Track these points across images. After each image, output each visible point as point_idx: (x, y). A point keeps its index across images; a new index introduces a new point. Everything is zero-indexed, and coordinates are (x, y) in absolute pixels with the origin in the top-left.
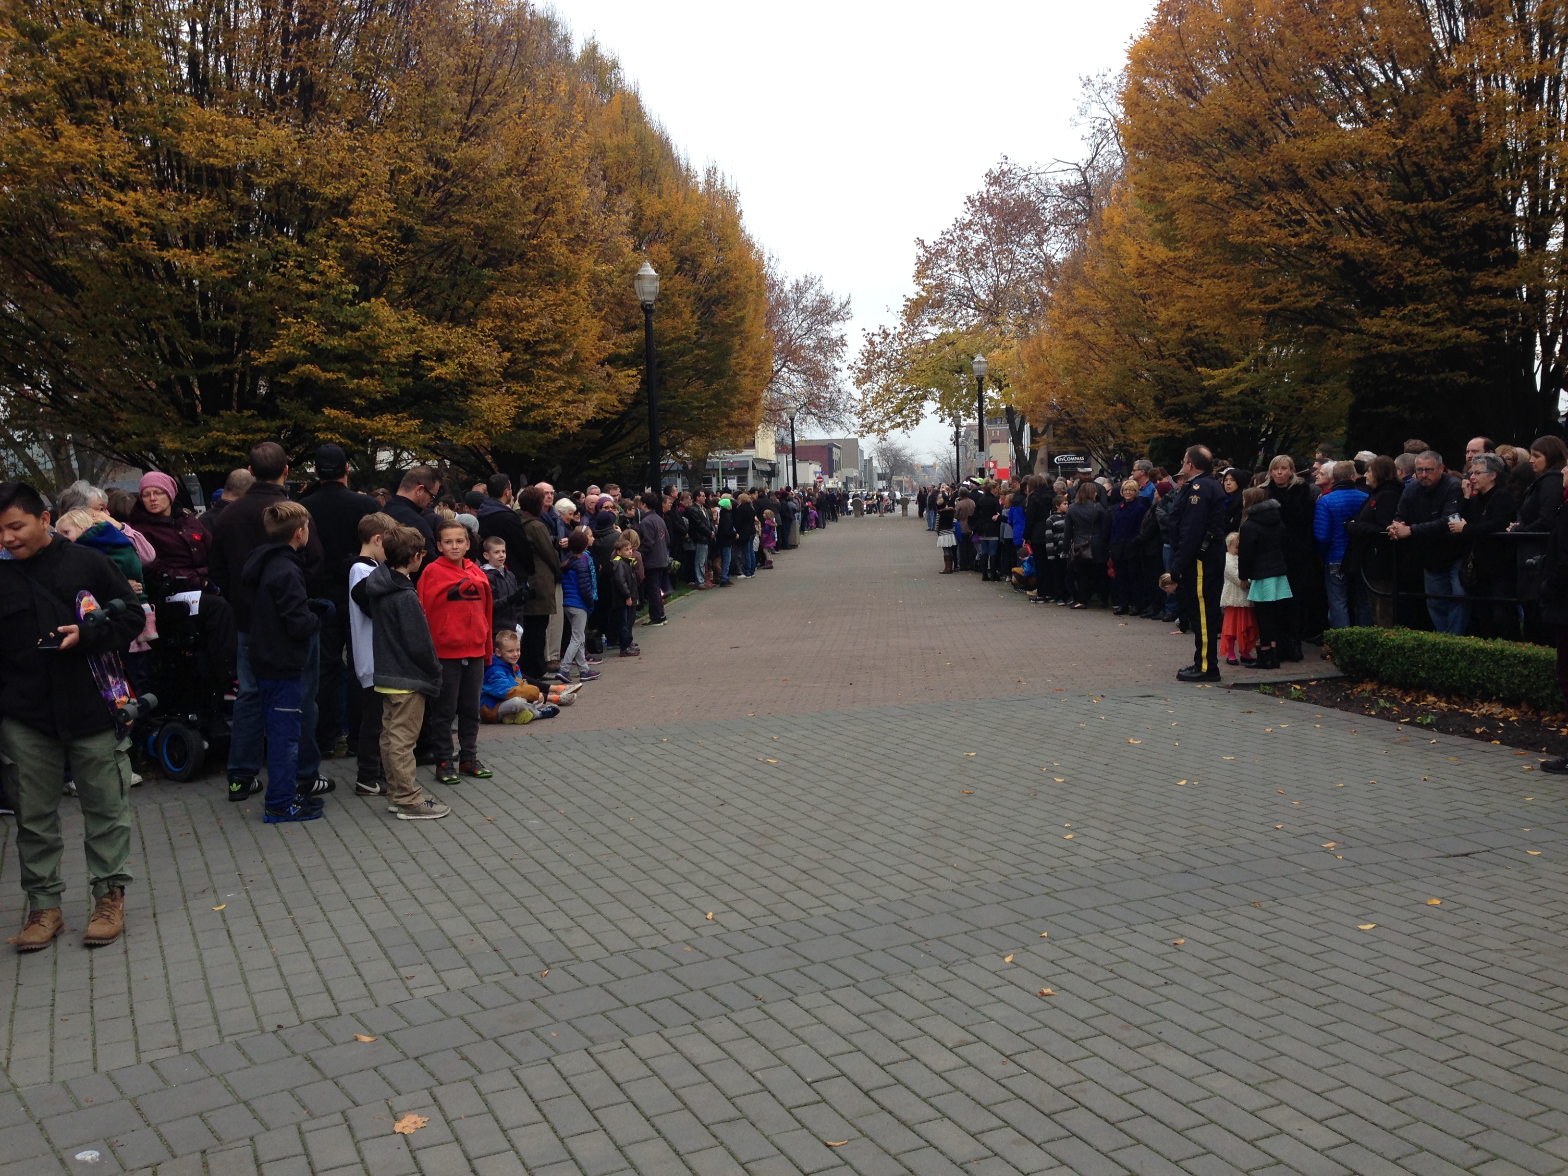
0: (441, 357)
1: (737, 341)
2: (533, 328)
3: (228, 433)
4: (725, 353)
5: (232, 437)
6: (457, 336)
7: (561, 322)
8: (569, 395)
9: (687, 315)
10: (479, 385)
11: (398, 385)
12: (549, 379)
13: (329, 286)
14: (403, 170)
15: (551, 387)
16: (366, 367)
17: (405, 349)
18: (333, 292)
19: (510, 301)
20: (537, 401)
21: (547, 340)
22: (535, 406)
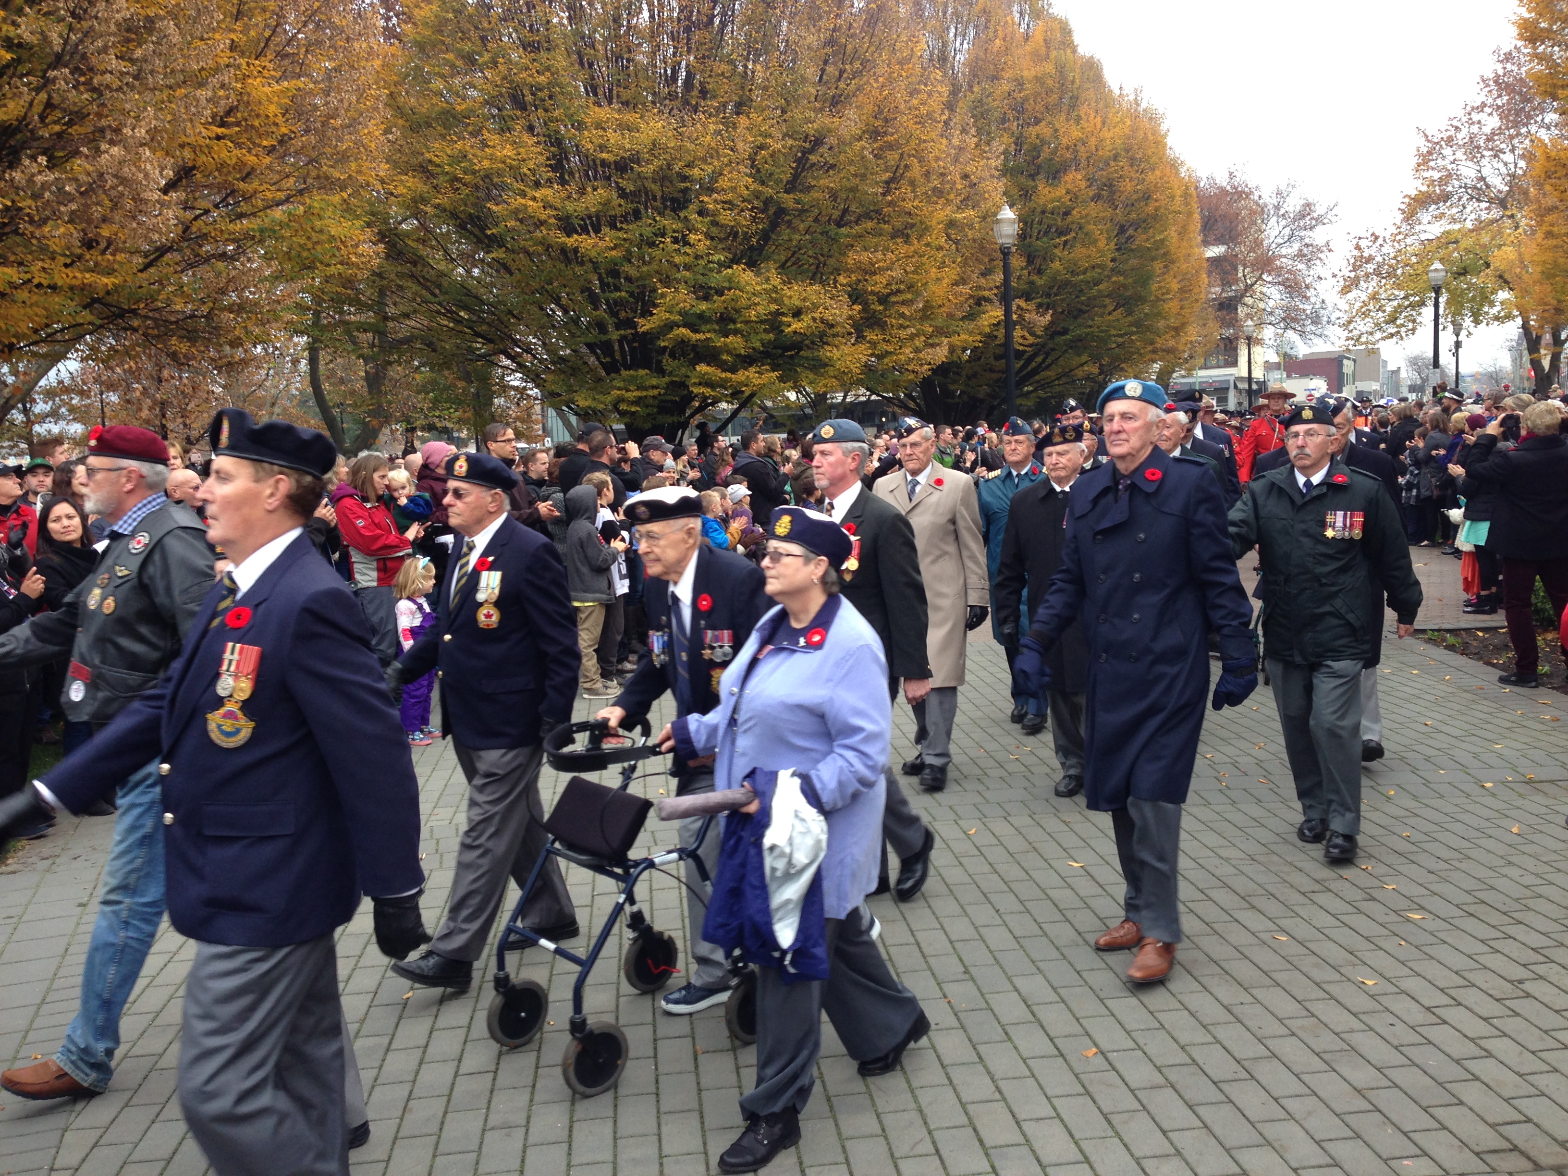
0: (797, 313)
1: (1158, 266)
2: (884, 282)
3: (628, 391)
4: (1144, 280)
5: (629, 394)
6: (813, 292)
7: (913, 272)
8: (919, 342)
9: (1102, 243)
10: (834, 336)
11: (761, 340)
12: (901, 327)
13: (697, 257)
14: (762, 147)
15: (903, 334)
16: (731, 326)
17: (763, 309)
18: (702, 262)
19: (865, 257)
20: (890, 348)
21: (899, 291)
22: (888, 353)
